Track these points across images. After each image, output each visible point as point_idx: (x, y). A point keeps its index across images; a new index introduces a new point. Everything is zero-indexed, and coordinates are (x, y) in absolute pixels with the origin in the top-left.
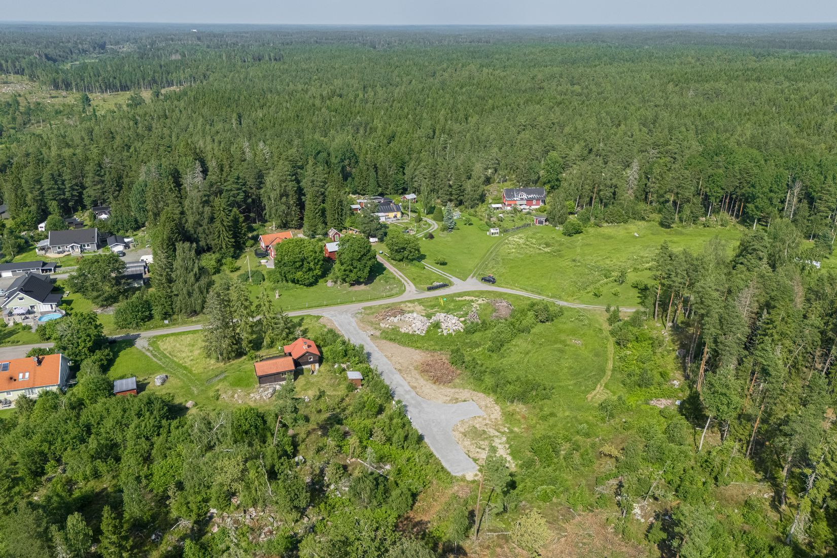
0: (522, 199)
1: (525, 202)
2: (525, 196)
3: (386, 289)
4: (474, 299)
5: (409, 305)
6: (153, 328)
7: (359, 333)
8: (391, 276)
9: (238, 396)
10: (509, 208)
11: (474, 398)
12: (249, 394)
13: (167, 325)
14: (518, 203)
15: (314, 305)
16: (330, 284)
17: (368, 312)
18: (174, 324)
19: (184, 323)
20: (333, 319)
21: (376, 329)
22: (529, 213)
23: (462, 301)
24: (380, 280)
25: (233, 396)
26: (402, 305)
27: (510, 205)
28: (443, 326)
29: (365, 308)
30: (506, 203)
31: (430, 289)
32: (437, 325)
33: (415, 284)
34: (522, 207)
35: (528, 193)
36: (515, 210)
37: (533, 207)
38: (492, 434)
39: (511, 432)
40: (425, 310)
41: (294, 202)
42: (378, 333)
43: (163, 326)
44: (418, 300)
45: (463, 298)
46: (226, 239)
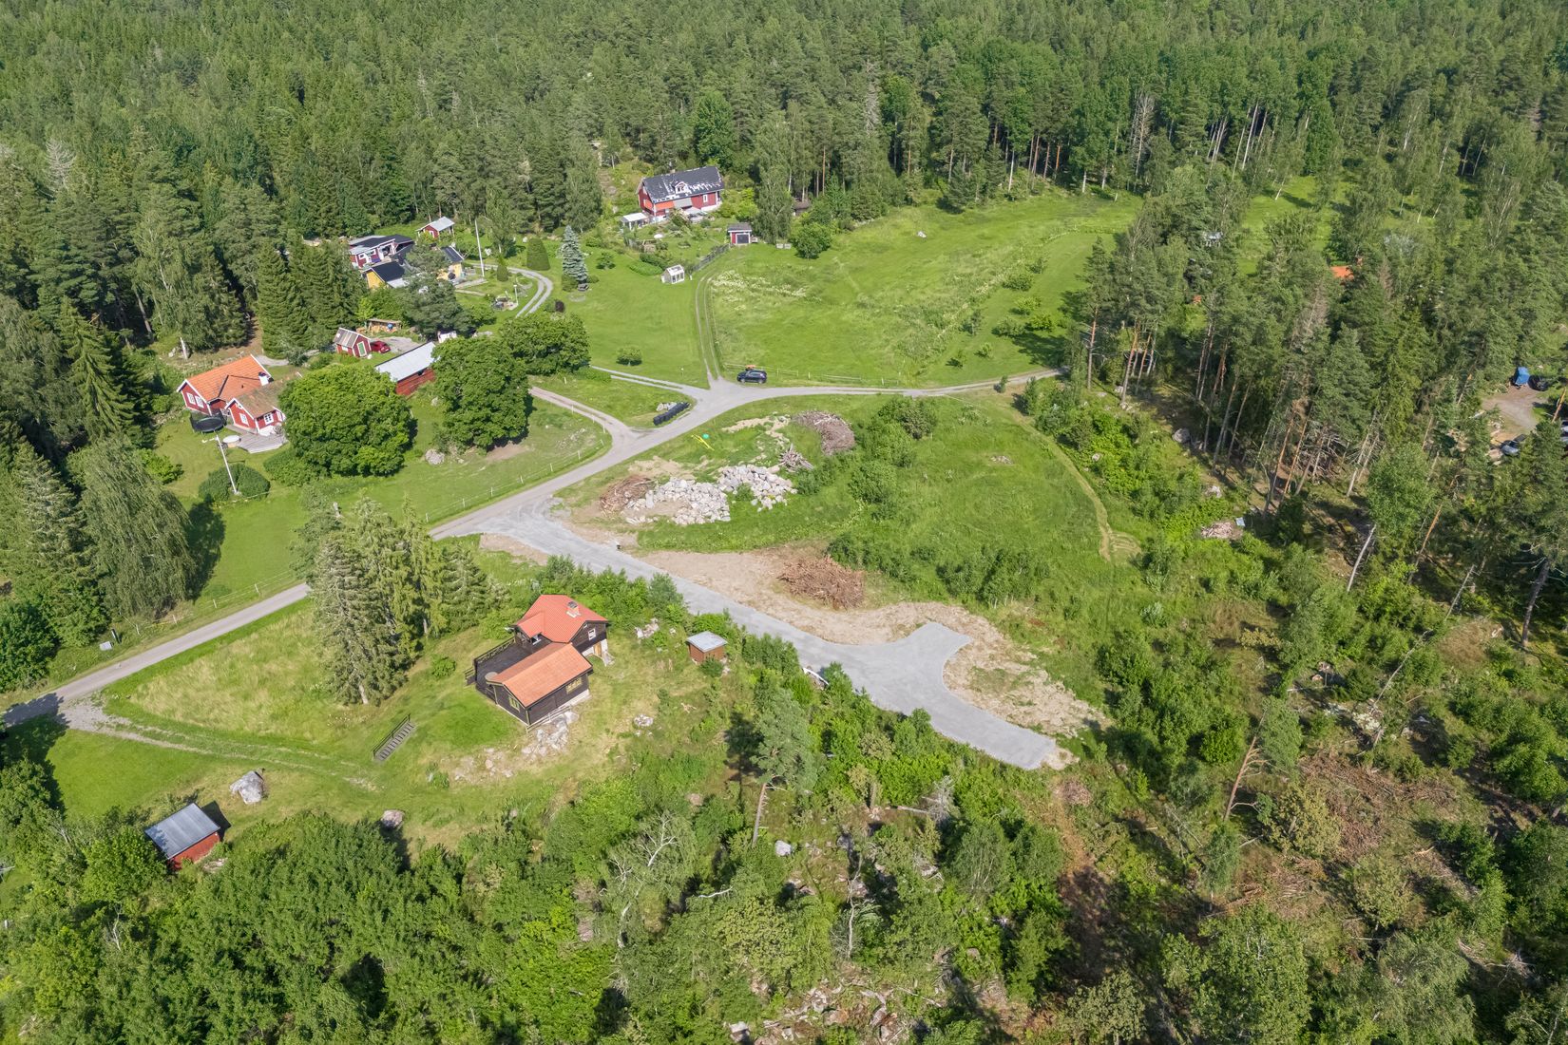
0: (683, 196)
1: (688, 202)
2: (686, 190)
3: (569, 441)
4: (762, 422)
5: (646, 464)
6: (78, 670)
7: (596, 551)
8: (555, 411)
9: (496, 762)
10: (661, 218)
11: (928, 615)
12: (518, 750)
13: (113, 653)
14: (679, 204)
15: (440, 513)
16: (434, 457)
17: (573, 500)
18: (130, 646)
19: (153, 636)
20: (510, 533)
21: (622, 531)
22: (705, 224)
23: (741, 431)
24: (540, 425)
25: (482, 768)
26: (631, 469)
27: (661, 212)
28: (756, 490)
29: (560, 494)
30: (655, 210)
31: (660, 421)
32: (744, 494)
33: (617, 417)
34: (687, 213)
35: (692, 183)
36: (678, 222)
37: (706, 210)
38: (1019, 673)
39: (1042, 655)
40: (686, 467)
41: (222, 284)
42: (631, 539)
43: (103, 658)
44: (655, 450)
45: (740, 425)
46: (112, 404)
